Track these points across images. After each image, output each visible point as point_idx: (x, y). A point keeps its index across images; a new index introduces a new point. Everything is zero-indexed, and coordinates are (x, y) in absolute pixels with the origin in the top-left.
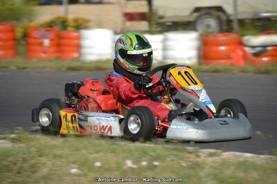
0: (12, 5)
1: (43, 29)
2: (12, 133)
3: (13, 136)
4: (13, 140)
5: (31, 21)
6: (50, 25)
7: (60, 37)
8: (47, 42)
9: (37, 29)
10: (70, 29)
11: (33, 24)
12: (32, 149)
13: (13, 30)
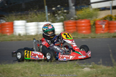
0: (89, 12)
1: (102, 21)
2: (90, 65)
3: (91, 66)
4: (91, 68)
5: (97, 18)
6: (105, 19)
7: (109, 24)
8: (104, 26)
9: (99, 21)
10: (113, 20)
11: (98, 19)
12: (99, 71)
13: (89, 22)
